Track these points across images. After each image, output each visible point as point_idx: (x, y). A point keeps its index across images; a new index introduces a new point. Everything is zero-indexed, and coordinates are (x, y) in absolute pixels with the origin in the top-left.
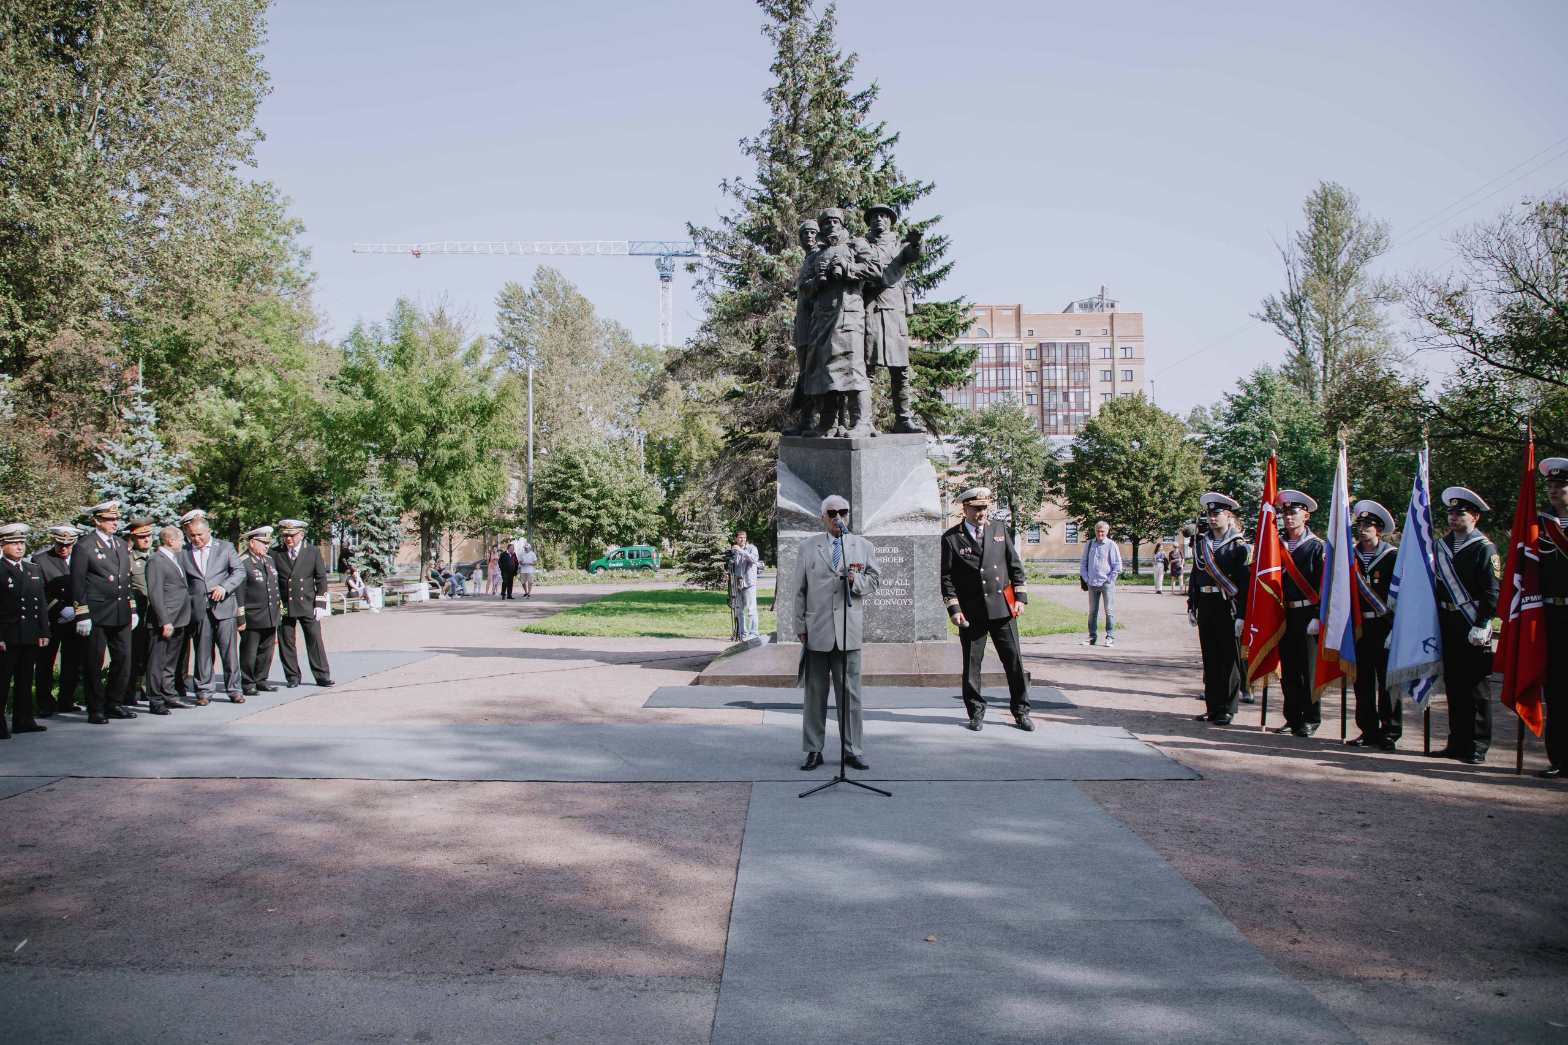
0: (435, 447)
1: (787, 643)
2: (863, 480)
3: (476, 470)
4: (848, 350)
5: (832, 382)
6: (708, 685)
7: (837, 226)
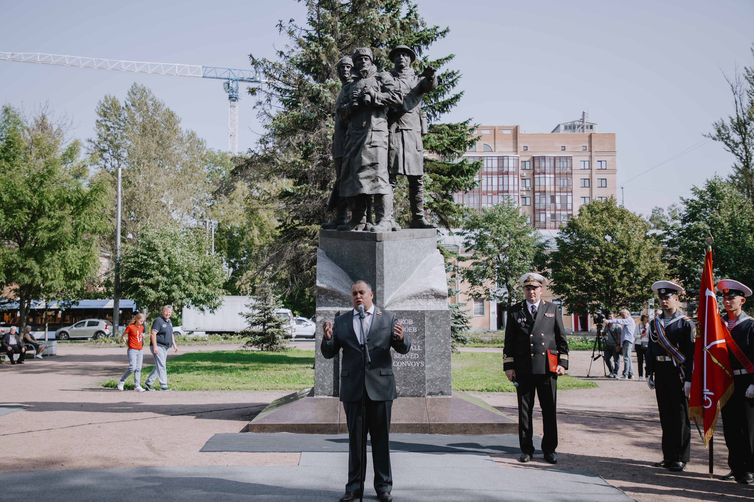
0: (35, 231)
1: (322, 397)
2: (385, 265)
3: (70, 251)
4: (375, 161)
5: (362, 187)
6: (256, 432)
7: (367, 63)
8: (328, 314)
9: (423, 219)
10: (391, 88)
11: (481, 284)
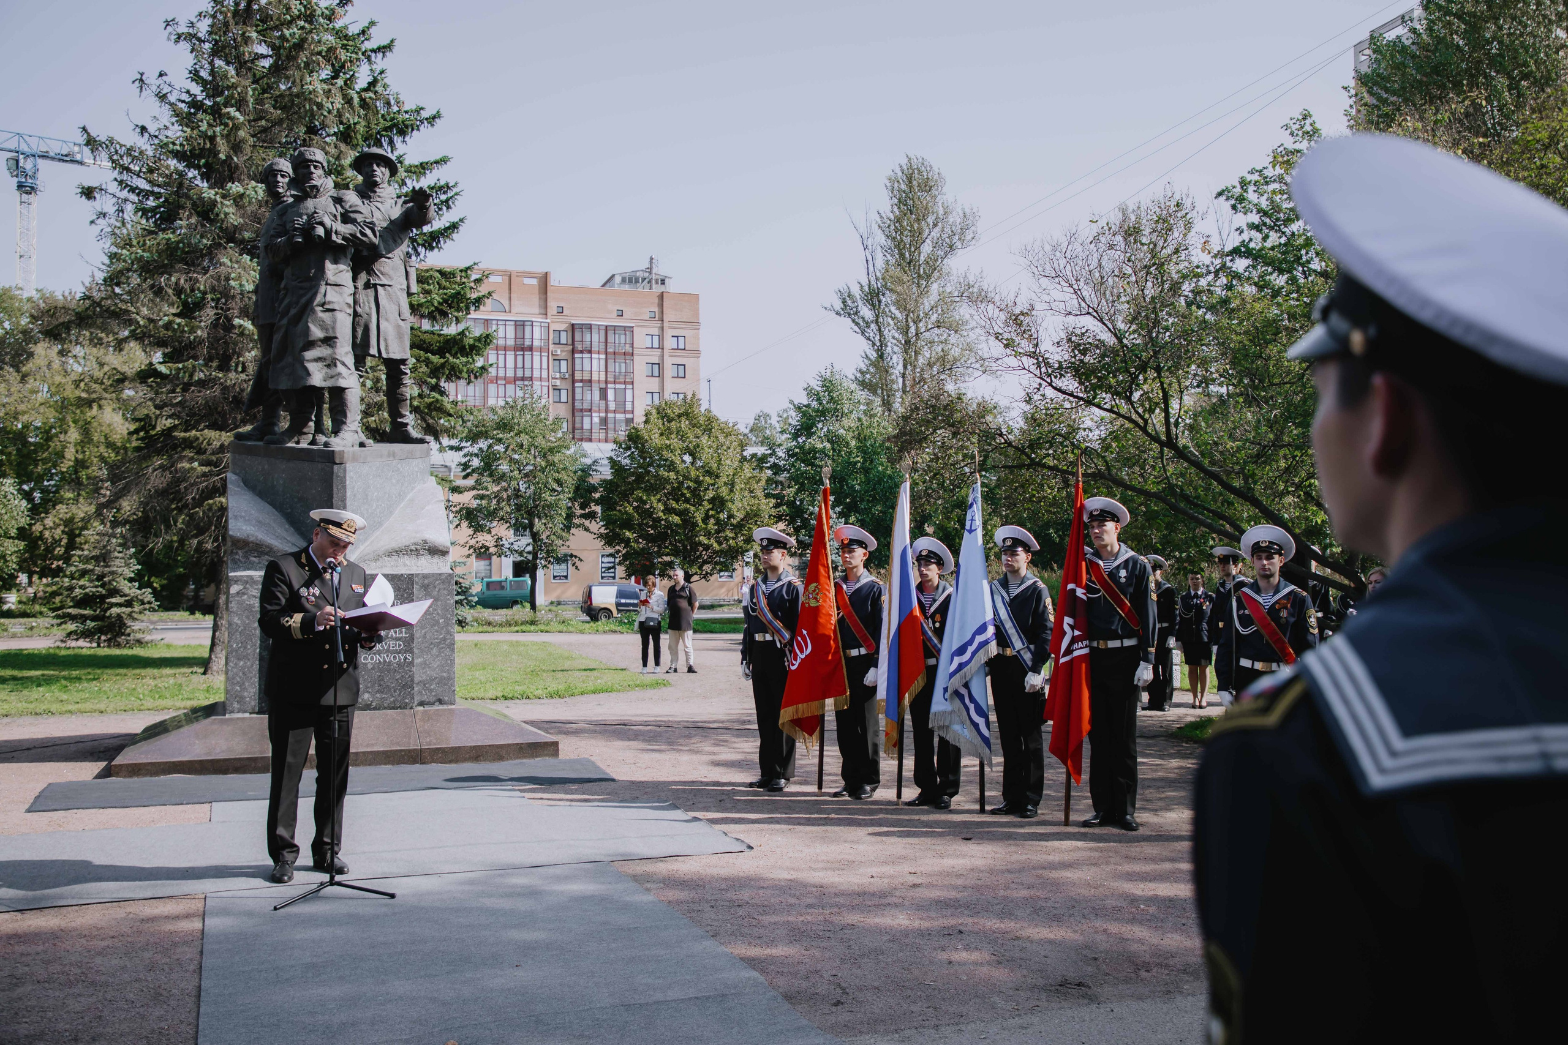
1: (240, 715)
2: (348, 503)
4: (331, 334)
5: (309, 374)
6: (125, 777)
7: (317, 173)
8: (250, 580)
9: (410, 428)
10: (359, 218)
11: (489, 532)
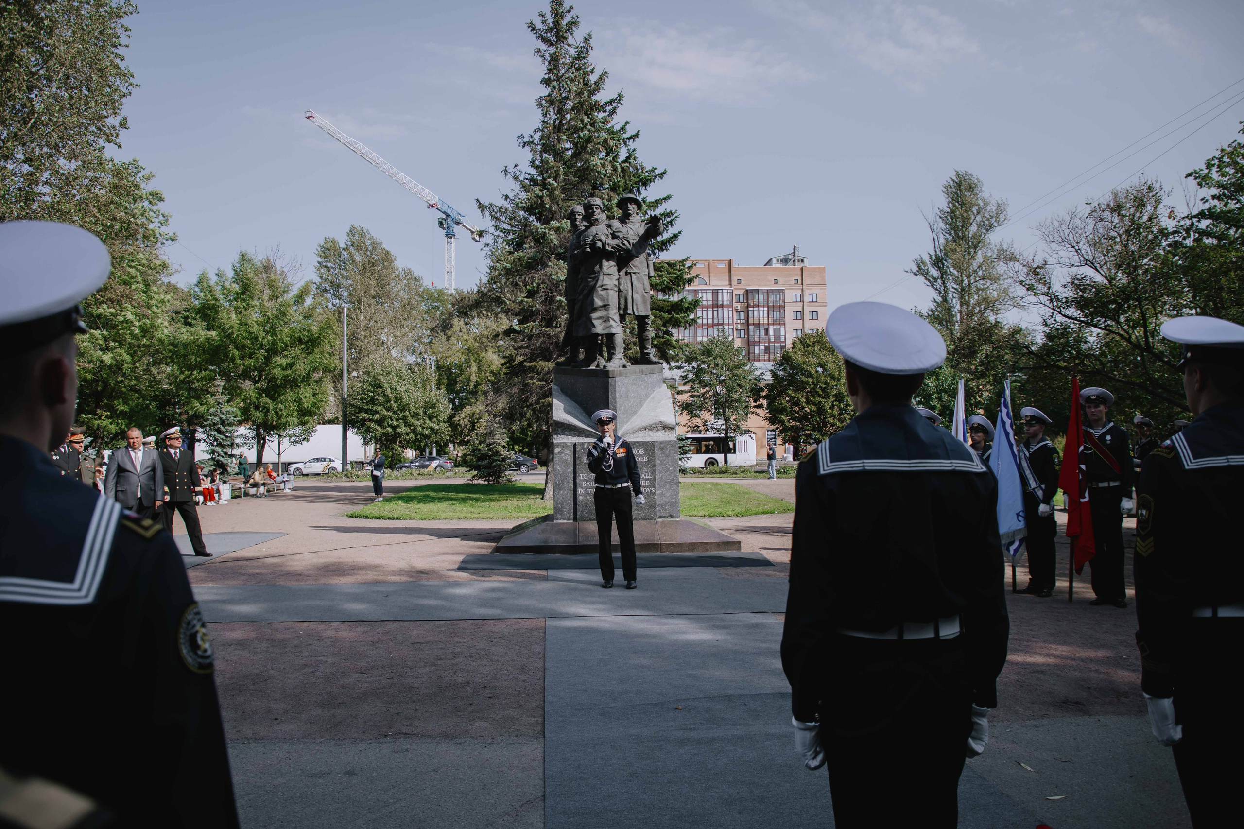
1: (562, 521)
2: (617, 400)
4: (606, 303)
5: (594, 327)
6: (504, 553)
7: (598, 211)
8: (564, 446)
9: (651, 356)
10: (621, 235)
11: (699, 417)
